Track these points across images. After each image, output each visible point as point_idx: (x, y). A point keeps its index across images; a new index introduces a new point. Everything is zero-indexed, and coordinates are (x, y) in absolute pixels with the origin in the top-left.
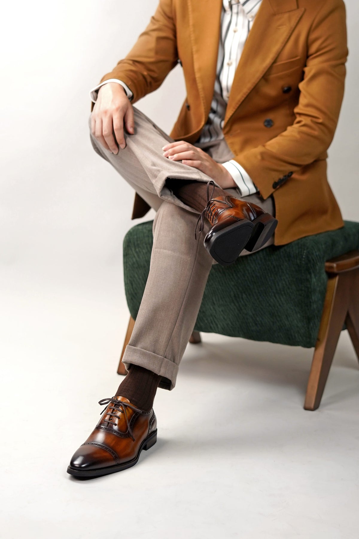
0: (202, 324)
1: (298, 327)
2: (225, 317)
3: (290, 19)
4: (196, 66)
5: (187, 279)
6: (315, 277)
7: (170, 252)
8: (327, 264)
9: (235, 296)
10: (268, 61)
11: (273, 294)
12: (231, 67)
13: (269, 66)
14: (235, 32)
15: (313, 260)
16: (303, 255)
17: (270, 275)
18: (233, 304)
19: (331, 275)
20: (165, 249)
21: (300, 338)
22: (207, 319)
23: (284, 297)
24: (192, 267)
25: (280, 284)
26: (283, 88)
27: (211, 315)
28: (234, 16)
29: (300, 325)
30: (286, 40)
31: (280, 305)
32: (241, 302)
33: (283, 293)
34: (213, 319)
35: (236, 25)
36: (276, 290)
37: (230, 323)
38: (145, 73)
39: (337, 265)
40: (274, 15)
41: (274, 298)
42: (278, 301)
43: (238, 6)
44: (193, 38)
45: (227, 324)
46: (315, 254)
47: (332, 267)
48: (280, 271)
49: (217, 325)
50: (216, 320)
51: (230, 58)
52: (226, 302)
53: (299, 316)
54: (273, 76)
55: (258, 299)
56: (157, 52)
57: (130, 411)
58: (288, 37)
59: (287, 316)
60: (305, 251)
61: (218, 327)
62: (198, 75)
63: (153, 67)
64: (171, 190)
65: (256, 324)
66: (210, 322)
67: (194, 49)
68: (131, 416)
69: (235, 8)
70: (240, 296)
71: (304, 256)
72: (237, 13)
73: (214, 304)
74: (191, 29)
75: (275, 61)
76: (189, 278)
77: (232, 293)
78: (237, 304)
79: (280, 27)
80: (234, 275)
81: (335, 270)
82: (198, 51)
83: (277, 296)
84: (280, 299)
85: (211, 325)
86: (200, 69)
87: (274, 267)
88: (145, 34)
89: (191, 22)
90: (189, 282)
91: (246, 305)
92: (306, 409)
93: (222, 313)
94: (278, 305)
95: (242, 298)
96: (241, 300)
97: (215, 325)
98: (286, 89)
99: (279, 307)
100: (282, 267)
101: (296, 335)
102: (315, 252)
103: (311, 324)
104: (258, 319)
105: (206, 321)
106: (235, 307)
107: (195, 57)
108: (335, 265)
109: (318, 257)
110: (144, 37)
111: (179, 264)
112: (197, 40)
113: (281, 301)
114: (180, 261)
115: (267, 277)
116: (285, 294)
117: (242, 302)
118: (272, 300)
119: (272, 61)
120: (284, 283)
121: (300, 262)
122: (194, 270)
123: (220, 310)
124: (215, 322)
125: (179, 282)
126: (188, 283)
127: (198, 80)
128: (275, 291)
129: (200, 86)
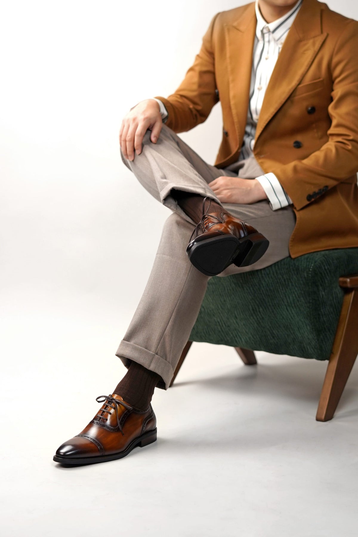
0: (228, 339)
1: (309, 339)
2: (247, 331)
3: (314, 44)
4: (232, 94)
5: (182, 283)
6: (324, 290)
7: (168, 257)
8: (341, 279)
9: (253, 310)
10: (294, 83)
11: (285, 307)
12: (261, 91)
13: (294, 88)
14: (267, 59)
15: (321, 273)
16: (311, 268)
17: (281, 288)
18: (252, 318)
19: (347, 291)
20: (164, 255)
21: (312, 350)
22: (232, 333)
23: (295, 309)
24: (188, 272)
25: (291, 298)
26: (307, 108)
27: (236, 330)
28: (266, 44)
29: (310, 337)
30: (310, 63)
31: (292, 318)
32: (258, 315)
33: (293, 305)
34: (237, 333)
35: (268, 53)
36: (288, 302)
37: (252, 337)
38: (191, 106)
39: (351, 280)
40: (300, 41)
41: (287, 312)
42: (290, 314)
43: (269, 35)
44: (229, 69)
45: (250, 338)
46: (323, 268)
47: (345, 282)
48: (290, 284)
49: (241, 339)
50: (239, 334)
51: (260, 84)
52: (246, 315)
53: (309, 328)
54: (296, 98)
55: (273, 312)
56: (200, 86)
57: (123, 408)
58: (312, 60)
59: (298, 328)
60: (312, 265)
61: (242, 342)
62: (232, 102)
63: (197, 100)
64: (176, 200)
65: (273, 337)
66: (235, 336)
67: (231, 78)
68: (123, 412)
69: (266, 36)
70: (258, 310)
71: (311, 270)
72: (269, 42)
73: (236, 317)
74: (228, 60)
75: (300, 83)
76: (184, 282)
77: (250, 307)
78: (255, 317)
79: (306, 52)
80: (251, 289)
81: (349, 285)
82: (233, 81)
83: (288, 308)
84: (291, 311)
85: (236, 339)
86: (234, 97)
87: (285, 281)
88: (191, 69)
89: (228, 55)
90: (184, 285)
91: (263, 318)
92: (318, 420)
93: (244, 326)
94: (290, 317)
95: (259, 311)
96: (259, 313)
97: (239, 339)
98: (310, 109)
99: (291, 319)
100: (291, 280)
101: (308, 347)
102: (324, 266)
103: (321, 337)
104: (274, 332)
105: (231, 335)
106: (254, 320)
107: (231, 85)
108: (348, 280)
109: (328, 271)
110: (191, 73)
111: (176, 268)
112: (233, 71)
113: (292, 313)
114: (177, 266)
115: (279, 290)
116: (295, 306)
117: (260, 315)
118: (284, 313)
119: (298, 83)
120: (294, 295)
121: (307, 276)
122: (189, 274)
123: (242, 324)
124: (239, 336)
125: (174, 285)
126: (182, 287)
127: (233, 107)
128: (286, 304)
129: (234, 112)
